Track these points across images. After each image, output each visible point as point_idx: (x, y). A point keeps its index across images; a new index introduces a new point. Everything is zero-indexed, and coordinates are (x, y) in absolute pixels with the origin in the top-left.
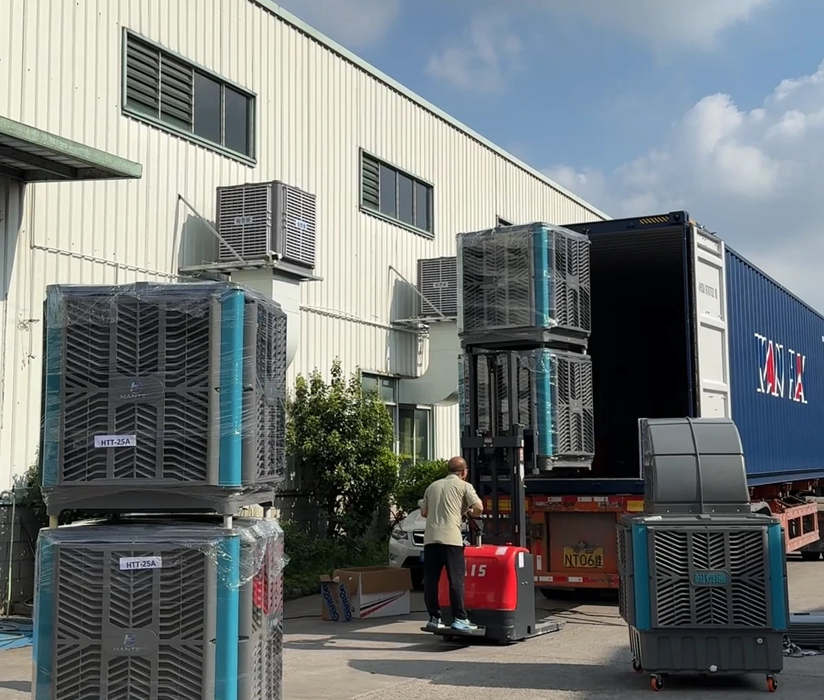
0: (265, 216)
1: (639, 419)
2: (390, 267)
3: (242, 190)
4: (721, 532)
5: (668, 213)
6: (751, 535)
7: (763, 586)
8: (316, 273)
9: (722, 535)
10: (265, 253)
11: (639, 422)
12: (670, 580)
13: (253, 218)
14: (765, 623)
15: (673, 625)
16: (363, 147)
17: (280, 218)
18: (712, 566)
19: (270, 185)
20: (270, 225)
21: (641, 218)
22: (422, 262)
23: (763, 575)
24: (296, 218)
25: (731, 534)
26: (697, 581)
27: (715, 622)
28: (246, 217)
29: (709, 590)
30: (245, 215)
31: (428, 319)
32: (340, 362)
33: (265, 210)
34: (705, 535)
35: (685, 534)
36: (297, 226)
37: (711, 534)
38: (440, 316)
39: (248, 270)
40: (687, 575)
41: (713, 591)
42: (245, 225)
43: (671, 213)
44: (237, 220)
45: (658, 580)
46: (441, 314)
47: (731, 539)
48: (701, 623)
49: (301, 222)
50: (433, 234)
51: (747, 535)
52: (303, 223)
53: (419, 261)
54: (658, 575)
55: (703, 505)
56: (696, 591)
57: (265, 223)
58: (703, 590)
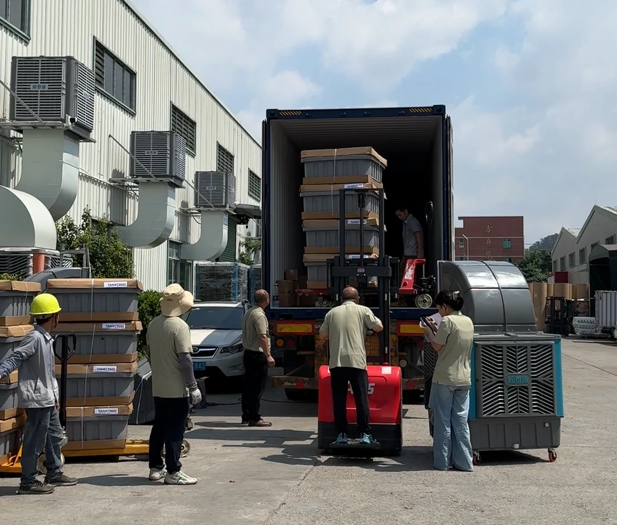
0: (61, 85)
1: (438, 261)
2: (110, 136)
3: (38, 61)
4: (525, 346)
5: (432, 105)
6: (544, 348)
7: (552, 385)
8: (93, 135)
9: (526, 347)
10: (60, 116)
11: (438, 263)
12: (491, 381)
13: (49, 86)
14: (553, 412)
15: (493, 415)
16: (96, 36)
17: (72, 88)
18: (519, 370)
19: (65, 60)
20: (64, 93)
21: (411, 108)
22: (136, 133)
23: (552, 377)
24: (83, 89)
25: (532, 347)
26: (510, 382)
27: (521, 412)
28: (41, 84)
29: (516, 389)
30: (41, 83)
31: (139, 179)
32: (90, 210)
33: (61, 80)
34: (515, 347)
35: (501, 347)
36: (83, 96)
37: (519, 347)
38: (152, 177)
39: (42, 129)
40: (502, 378)
41: (520, 389)
42: (41, 91)
43: (434, 106)
44: (34, 86)
45: (483, 382)
46: (153, 176)
47: (532, 351)
48: (511, 413)
49: (86, 92)
50: (136, 111)
51: (542, 348)
52: (88, 94)
53: (133, 132)
54: (483, 378)
55: (507, 325)
56: (508, 389)
57: (61, 91)
58: (512, 389)
